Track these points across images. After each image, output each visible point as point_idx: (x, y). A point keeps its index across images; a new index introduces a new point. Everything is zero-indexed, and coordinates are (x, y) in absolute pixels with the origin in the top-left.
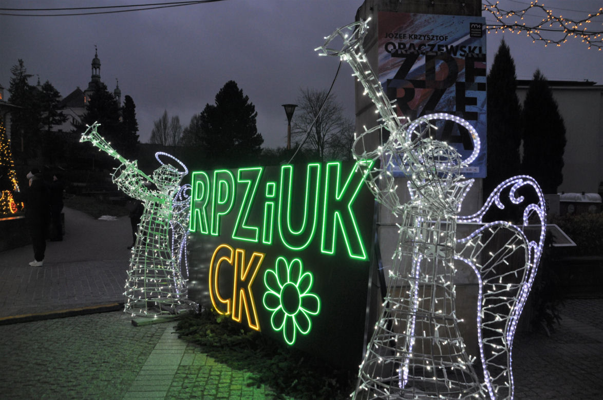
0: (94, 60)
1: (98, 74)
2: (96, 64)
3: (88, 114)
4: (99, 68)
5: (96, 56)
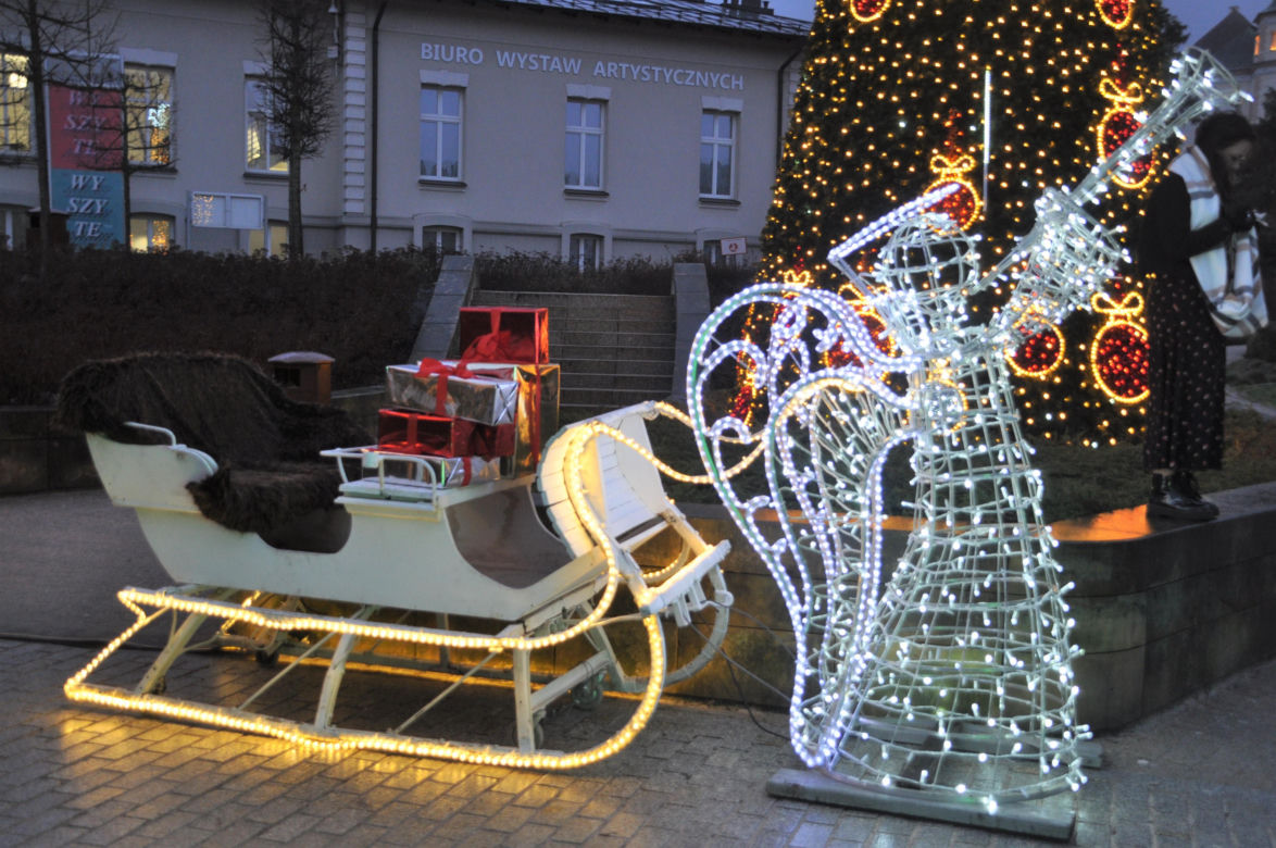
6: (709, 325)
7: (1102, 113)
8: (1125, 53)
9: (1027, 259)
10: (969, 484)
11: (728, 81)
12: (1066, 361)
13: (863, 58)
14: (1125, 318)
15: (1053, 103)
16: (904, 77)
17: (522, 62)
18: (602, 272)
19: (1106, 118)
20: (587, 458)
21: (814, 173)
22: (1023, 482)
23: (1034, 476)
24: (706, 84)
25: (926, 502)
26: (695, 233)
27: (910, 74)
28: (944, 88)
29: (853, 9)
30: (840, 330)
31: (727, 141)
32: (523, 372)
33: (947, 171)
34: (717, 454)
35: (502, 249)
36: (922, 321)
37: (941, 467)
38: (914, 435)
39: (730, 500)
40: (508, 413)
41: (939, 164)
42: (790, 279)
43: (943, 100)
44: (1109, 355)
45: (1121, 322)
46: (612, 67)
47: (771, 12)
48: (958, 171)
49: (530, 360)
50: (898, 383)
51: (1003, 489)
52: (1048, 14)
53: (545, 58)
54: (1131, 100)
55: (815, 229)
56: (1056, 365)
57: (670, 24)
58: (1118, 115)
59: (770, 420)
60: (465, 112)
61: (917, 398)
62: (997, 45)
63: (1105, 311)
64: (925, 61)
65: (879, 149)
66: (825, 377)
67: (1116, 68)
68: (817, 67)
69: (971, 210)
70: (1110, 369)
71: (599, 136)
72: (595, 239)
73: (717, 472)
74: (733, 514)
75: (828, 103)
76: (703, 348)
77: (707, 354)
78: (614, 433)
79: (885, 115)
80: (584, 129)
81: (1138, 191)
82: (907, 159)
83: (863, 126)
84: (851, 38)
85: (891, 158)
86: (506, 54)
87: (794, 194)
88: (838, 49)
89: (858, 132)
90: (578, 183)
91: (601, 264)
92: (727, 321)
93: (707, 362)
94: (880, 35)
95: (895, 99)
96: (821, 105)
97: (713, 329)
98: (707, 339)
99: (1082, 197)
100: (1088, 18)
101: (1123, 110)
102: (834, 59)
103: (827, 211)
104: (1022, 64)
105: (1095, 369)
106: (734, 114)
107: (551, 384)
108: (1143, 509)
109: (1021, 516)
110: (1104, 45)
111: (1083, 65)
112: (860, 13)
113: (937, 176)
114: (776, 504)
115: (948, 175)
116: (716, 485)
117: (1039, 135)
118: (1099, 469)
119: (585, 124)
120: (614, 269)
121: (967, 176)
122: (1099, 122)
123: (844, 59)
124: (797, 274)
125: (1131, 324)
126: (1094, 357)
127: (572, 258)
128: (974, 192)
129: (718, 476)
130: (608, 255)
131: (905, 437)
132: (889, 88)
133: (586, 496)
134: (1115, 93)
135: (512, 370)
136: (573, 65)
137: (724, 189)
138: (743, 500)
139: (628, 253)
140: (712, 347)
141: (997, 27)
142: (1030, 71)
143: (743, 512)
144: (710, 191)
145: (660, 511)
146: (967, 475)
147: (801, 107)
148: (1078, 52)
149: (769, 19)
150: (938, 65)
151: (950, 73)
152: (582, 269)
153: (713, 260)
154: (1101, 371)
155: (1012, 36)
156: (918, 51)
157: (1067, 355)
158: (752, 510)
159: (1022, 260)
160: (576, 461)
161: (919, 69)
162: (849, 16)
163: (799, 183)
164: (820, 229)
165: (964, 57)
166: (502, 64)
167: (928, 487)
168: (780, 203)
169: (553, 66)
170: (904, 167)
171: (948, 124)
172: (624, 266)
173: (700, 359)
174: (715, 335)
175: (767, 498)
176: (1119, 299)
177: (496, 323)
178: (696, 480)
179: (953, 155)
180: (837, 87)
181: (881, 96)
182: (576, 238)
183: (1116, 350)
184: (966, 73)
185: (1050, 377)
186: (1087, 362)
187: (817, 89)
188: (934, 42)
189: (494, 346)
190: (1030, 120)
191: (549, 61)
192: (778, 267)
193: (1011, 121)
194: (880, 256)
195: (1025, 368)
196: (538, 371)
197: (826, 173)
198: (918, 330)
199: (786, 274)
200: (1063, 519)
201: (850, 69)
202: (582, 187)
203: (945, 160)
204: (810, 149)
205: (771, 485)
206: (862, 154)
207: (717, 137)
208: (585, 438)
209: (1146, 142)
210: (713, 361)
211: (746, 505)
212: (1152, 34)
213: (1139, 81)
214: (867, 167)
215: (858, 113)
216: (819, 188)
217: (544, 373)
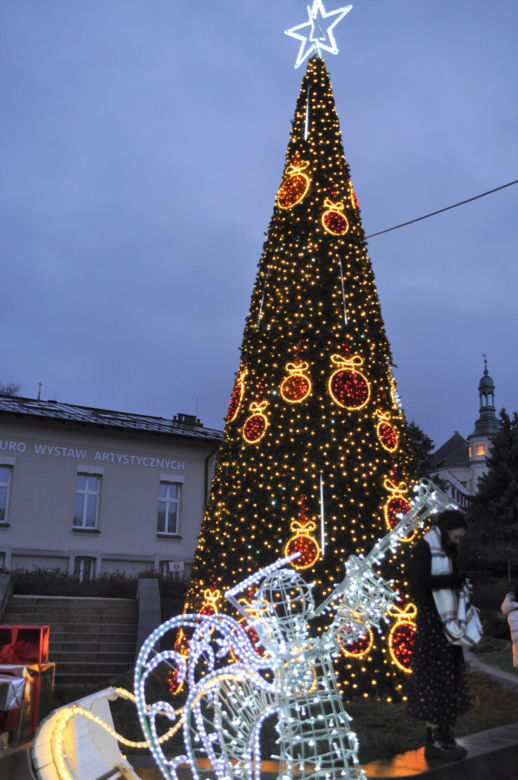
0: (482, 380)
1: (490, 404)
2: (486, 388)
3: (490, 473)
4: (491, 393)
5: (486, 372)
6: (150, 641)
7: (386, 499)
8: (396, 465)
9: (342, 597)
10: (312, 743)
11: (175, 465)
12: (374, 647)
13: (250, 464)
14: (407, 619)
15: (358, 492)
16: (274, 475)
17: (50, 451)
18: (94, 582)
19: (388, 501)
20: (69, 731)
21: (222, 530)
22: (346, 740)
23: (352, 736)
24: (162, 466)
25: (287, 754)
26: (154, 556)
27: (277, 474)
28: (297, 483)
29: (244, 436)
30: (231, 643)
31: (174, 500)
32: (29, 670)
33: (301, 530)
34: (153, 727)
35: (30, 566)
36: (281, 636)
37: (296, 730)
38: (278, 709)
39: (161, 760)
40: (17, 701)
41: (295, 526)
42: (208, 595)
43: (297, 489)
44: (399, 643)
45: (405, 622)
46: (106, 456)
47: (201, 426)
48: (307, 530)
49: (34, 661)
50: (267, 674)
51: (335, 744)
52: (353, 443)
53: (64, 449)
54: (401, 492)
55: (223, 564)
56: (368, 650)
57: (141, 431)
58: (395, 499)
59: (187, 703)
60: (12, 481)
61: (280, 685)
62: (325, 459)
63: (395, 615)
64: (286, 467)
65: (261, 517)
66: (222, 674)
67: (392, 474)
68: (224, 468)
69: (314, 554)
70: (401, 652)
71: (95, 496)
72: (90, 560)
73: (152, 739)
74: (162, 769)
75: (230, 489)
76: (146, 657)
77: (148, 661)
78: (87, 713)
79: (263, 497)
80: (86, 491)
81: (409, 543)
82: (277, 523)
83: (251, 503)
84: (244, 452)
85: (268, 522)
86: (41, 447)
87: (210, 541)
88: (236, 458)
89: (248, 507)
90: (81, 524)
91: (94, 576)
92: (161, 639)
93: (148, 665)
94: (260, 451)
95: (269, 488)
96: (226, 490)
97: (152, 644)
98: (149, 650)
99: (371, 560)
100: (374, 446)
101: (397, 497)
102: (234, 464)
103: (230, 553)
104: (340, 470)
105: (392, 651)
106: (179, 485)
107: (48, 677)
108: (422, 750)
109: (346, 763)
110: (385, 461)
111: (374, 472)
112: (248, 438)
113: (295, 533)
114: (190, 762)
115: (301, 533)
116: (152, 749)
117: (352, 511)
118: (396, 720)
119: (88, 489)
120: (102, 579)
121: (312, 533)
122: (385, 503)
123: (239, 463)
124: (212, 591)
125: (410, 623)
126: (390, 644)
127: (75, 572)
128: (315, 542)
129: (153, 742)
130: (99, 570)
131: (272, 712)
132: (266, 481)
133: (66, 760)
134: (392, 487)
135: (22, 670)
136: (82, 454)
137: (172, 528)
138: (169, 760)
139: (111, 570)
140: (152, 655)
141: (325, 449)
142: (345, 474)
143: (169, 768)
144: (164, 530)
145: (117, 764)
146: (311, 736)
147: (215, 490)
148: (370, 464)
149: (201, 430)
150: (293, 469)
151: (300, 474)
152: (81, 579)
153: (165, 574)
154: (395, 653)
155: (334, 455)
156: (282, 461)
157: (374, 643)
158: (175, 766)
159: (339, 598)
160: (60, 734)
161: (282, 471)
162: (242, 440)
163: (213, 536)
164: (226, 564)
165: (307, 465)
166: (37, 452)
167: (287, 745)
168: (202, 548)
169: (69, 455)
170: (275, 528)
171: (300, 503)
172: (109, 577)
173: (144, 663)
174: (154, 648)
175: (185, 757)
176: (403, 608)
177: (14, 636)
178: (139, 745)
179: (302, 521)
180: (236, 480)
181: (261, 486)
182: (78, 559)
183: (403, 640)
184: (309, 474)
185: (365, 657)
186: (387, 647)
187: (223, 481)
188: (290, 456)
189: (12, 652)
190: (346, 501)
191: (67, 451)
192: (200, 587)
193: (335, 503)
194: (256, 595)
195: (351, 651)
196: (40, 668)
197: (230, 531)
198: (279, 641)
199: (206, 592)
200: (374, 760)
201: (243, 470)
202: (84, 527)
203: (299, 524)
204: (219, 516)
205: (188, 748)
206: (250, 520)
207: (168, 498)
208: (67, 717)
209: (404, 529)
210: (152, 665)
211: (171, 763)
212: (410, 454)
213: (405, 481)
214: (253, 527)
215: (248, 495)
216: (225, 539)
217: (44, 669)
